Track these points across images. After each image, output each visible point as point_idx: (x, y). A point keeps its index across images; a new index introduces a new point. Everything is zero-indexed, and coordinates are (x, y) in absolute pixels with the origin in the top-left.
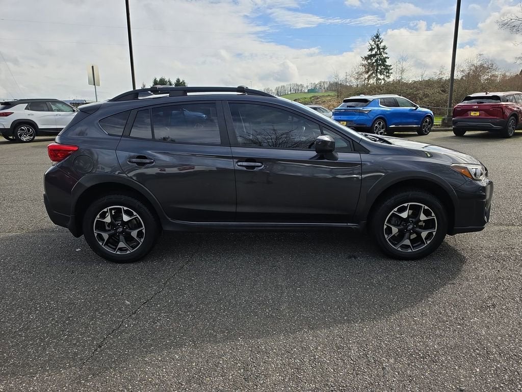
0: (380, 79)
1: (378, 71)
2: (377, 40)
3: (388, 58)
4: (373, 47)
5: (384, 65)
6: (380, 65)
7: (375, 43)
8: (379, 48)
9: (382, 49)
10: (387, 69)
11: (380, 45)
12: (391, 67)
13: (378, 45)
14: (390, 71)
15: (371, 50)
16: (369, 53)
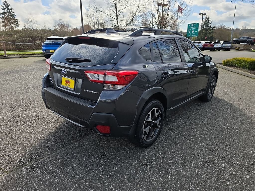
0: (13, 27)
1: (11, 22)
2: (6, 4)
3: (15, 15)
4: (5, 8)
5: (14, 19)
6: (11, 19)
7: (5, 6)
8: (8, 9)
9: (10, 9)
10: (16, 22)
11: (8, 7)
12: (18, 21)
13: (7, 7)
14: (18, 23)
15: (4, 9)
16: (3, 11)
